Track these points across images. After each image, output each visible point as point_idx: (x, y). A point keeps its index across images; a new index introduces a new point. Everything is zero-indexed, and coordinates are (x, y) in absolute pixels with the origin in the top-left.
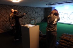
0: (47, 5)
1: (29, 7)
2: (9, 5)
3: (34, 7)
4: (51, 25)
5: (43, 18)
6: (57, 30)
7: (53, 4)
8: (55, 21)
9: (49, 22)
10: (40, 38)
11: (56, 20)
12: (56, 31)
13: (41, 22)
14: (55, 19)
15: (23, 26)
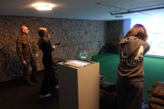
0: (112, 14)
1: (71, 20)
2: (27, 17)
3: (83, 21)
4: (130, 61)
5: (103, 44)
6: (144, 74)
7: (126, 11)
8: (139, 53)
9: (125, 54)
10: (100, 92)
11: (141, 49)
12: (142, 77)
13: (99, 53)
14: (139, 48)
15: (61, 63)
